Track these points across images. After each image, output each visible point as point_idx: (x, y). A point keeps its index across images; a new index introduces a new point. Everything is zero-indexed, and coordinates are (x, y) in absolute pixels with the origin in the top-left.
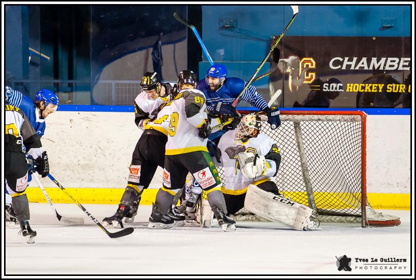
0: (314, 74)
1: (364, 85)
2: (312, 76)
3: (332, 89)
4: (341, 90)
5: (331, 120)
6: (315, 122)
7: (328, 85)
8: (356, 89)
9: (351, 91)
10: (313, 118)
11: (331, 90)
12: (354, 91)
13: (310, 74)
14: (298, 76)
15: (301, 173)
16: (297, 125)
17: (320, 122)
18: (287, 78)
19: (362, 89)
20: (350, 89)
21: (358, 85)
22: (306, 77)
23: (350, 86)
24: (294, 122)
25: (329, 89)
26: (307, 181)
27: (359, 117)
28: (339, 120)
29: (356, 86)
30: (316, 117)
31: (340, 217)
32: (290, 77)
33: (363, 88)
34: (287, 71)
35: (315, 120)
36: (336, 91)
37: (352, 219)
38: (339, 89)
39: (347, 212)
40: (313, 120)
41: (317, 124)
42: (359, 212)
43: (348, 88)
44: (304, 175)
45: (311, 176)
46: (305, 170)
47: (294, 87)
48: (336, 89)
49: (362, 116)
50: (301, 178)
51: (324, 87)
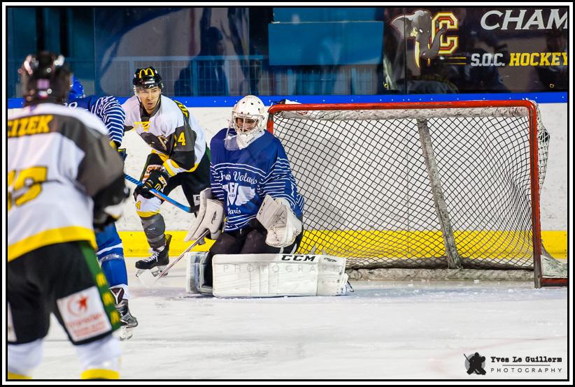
0: (455, 39)
1: (537, 55)
2: (452, 42)
3: (486, 61)
4: (500, 64)
5: (478, 115)
6: (452, 119)
7: (478, 55)
8: (525, 62)
9: (517, 64)
10: (448, 113)
11: (484, 64)
12: (522, 64)
13: (449, 39)
14: (430, 43)
15: (432, 203)
16: (423, 124)
17: (461, 119)
18: (412, 47)
19: (534, 62)
20: (515, 62)
21: (528, 55)
22: (442, 45)
23: (515, 57)
24: (418, 120)
25: (481, 62)
26: (442, 215)
27: (525, 110)
28: (492, 115)
29: (525, 57)
30: (453, 111)
31: (499, 271)
32: (417, 44)
33: (537, 59)
34: (412, 35)
35: (453, 116)
36: (492, 65)
37: (519, 274)
38: (498, 62)
39: (510, 263)
40: (449, 115)
41: (457, 122)
42: (530, 263)
43: (512, 60)
44: (437, 206)
45: (450, 205)
46: (438, 196)
47: (422, 60)
48: (492, 62)
49: (529, 108)
50: (433, 210)
51: (473, 59)
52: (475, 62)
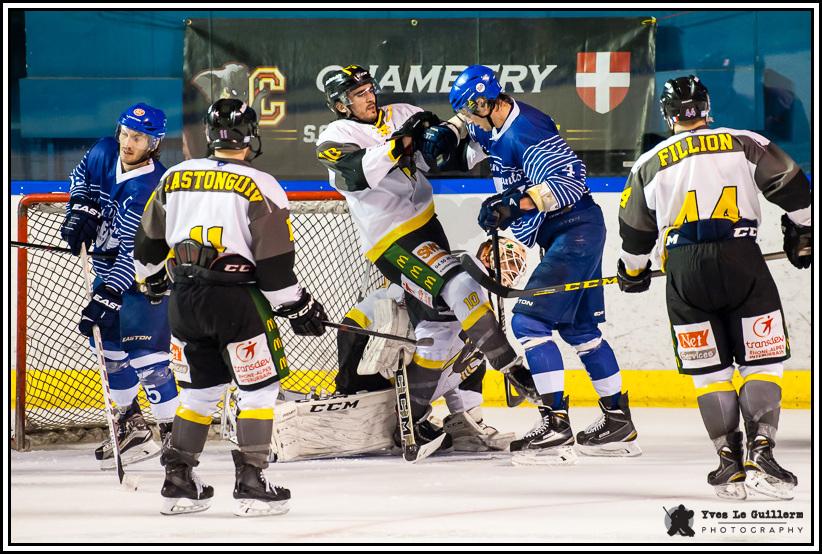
22: (264, 112)
51: (306, 132)
52: (309, 137)
